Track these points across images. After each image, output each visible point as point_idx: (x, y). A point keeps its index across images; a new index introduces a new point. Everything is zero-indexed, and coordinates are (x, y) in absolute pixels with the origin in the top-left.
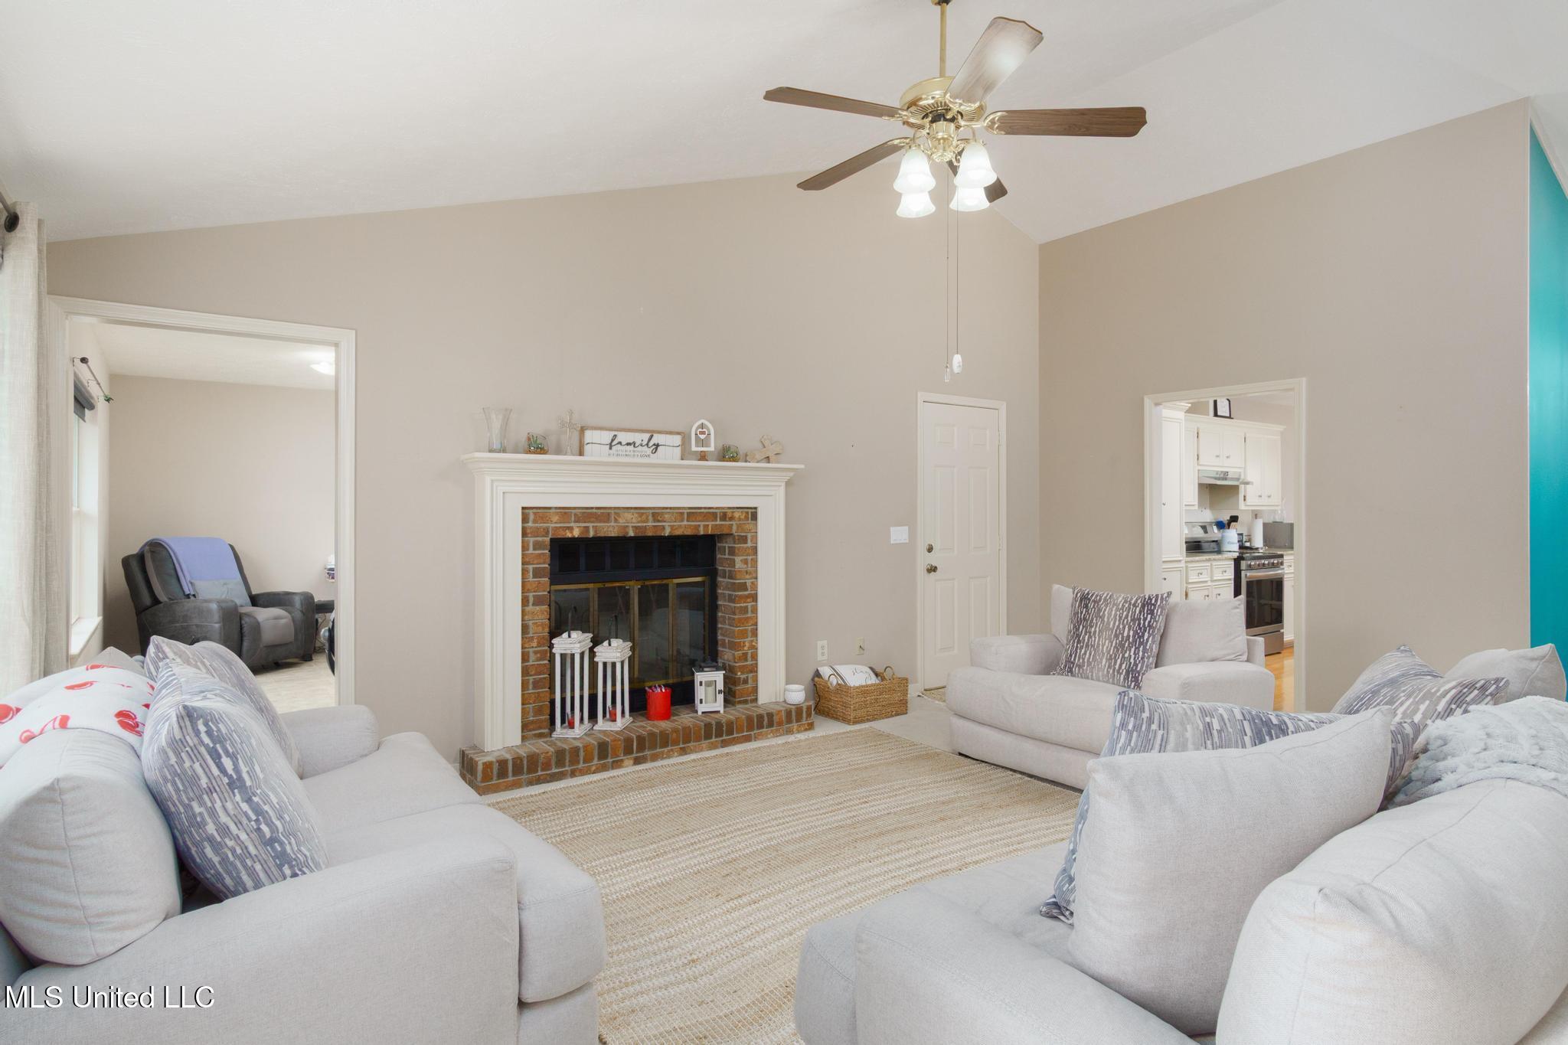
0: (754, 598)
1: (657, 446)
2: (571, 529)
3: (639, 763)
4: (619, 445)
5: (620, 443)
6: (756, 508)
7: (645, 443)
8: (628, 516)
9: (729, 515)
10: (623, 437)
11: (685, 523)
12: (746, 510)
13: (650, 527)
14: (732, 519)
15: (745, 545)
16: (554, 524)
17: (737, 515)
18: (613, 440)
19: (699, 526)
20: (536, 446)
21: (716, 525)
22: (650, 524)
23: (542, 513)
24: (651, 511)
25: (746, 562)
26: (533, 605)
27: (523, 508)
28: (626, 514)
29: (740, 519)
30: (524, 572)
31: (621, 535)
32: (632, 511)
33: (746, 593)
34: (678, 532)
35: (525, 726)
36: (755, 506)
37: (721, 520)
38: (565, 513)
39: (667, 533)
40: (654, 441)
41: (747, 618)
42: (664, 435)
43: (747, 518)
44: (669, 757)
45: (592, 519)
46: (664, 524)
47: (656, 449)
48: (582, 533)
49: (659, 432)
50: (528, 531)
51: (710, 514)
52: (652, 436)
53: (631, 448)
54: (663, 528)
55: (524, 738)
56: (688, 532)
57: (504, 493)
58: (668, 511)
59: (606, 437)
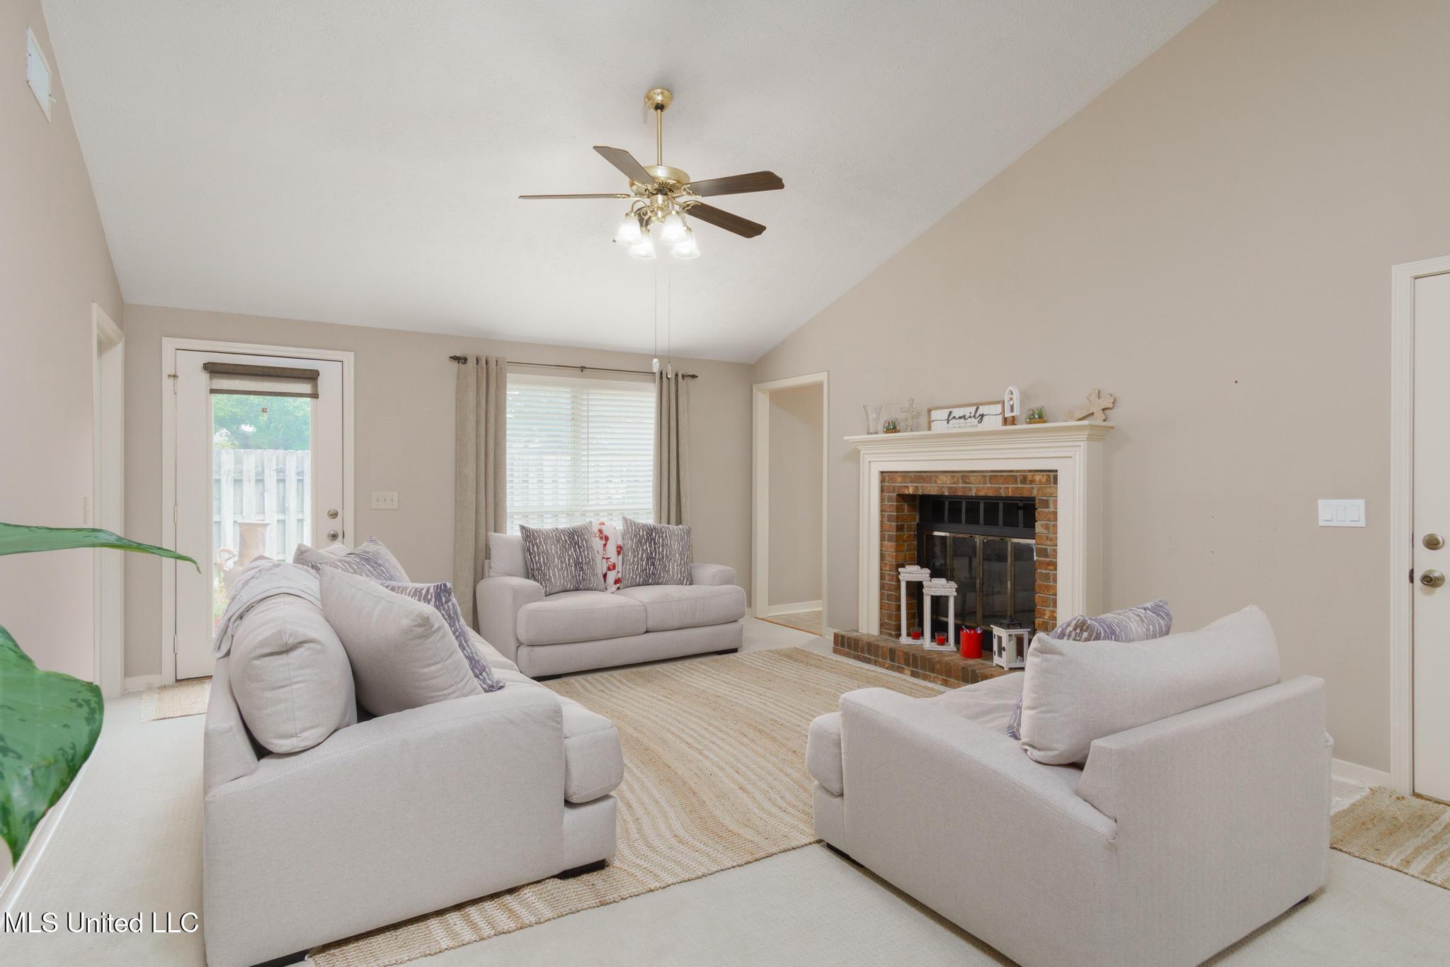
0: (1054, 565)
1: (982, 416)
2: (907, 487)
3: (914, 677)
4: (954, 420)
5: (954, 418)
6: (1057, 471)
7: (972, 415)
8: (943, 478)
9: (1030, 478)
10: (957, 412)
11: (988, 485)
12: (1048, 473)
13: (960, 489)
14: (1032, 482)
15: (1047, 510)
16: (899, 483)
17: (1037, 478)
18: (949, 415)
19: (1000, 488)
20: (892, 428)
21: (1016, 488)
22: (960, 485)
23: (891, 474)
24: (961, 474)
25: (1047, 527)
26: (888, 541)
27: (882, 472)
28: (942, 477)
29: (1040, 482)
30: (882, 516)
31: (939, 494)
32: (948, 474)
33: (1048, 559)
34: (982, 493)
35: (882, 625)
36: (1054, 469)
37: (1022, 483)
38: (905, 476)
39: (973, 493)
40: (980, 412)
41: (1048, 586)
42: (988, 406)
43: (1048, 481)
44: (933, 682)
45: (921, 481)
46: (971, 485)
47: (982, 419)
48: (914, 491)
49: (982, 404)
50: (885, 488)
51: (1010, 476)
52: (977, 409)
53: (962, 420)
54: (971, 489)
55: (881, 633)
56: (990, 494)
57: (870, 462)
58: (974, 474)
59: (945, 413)
